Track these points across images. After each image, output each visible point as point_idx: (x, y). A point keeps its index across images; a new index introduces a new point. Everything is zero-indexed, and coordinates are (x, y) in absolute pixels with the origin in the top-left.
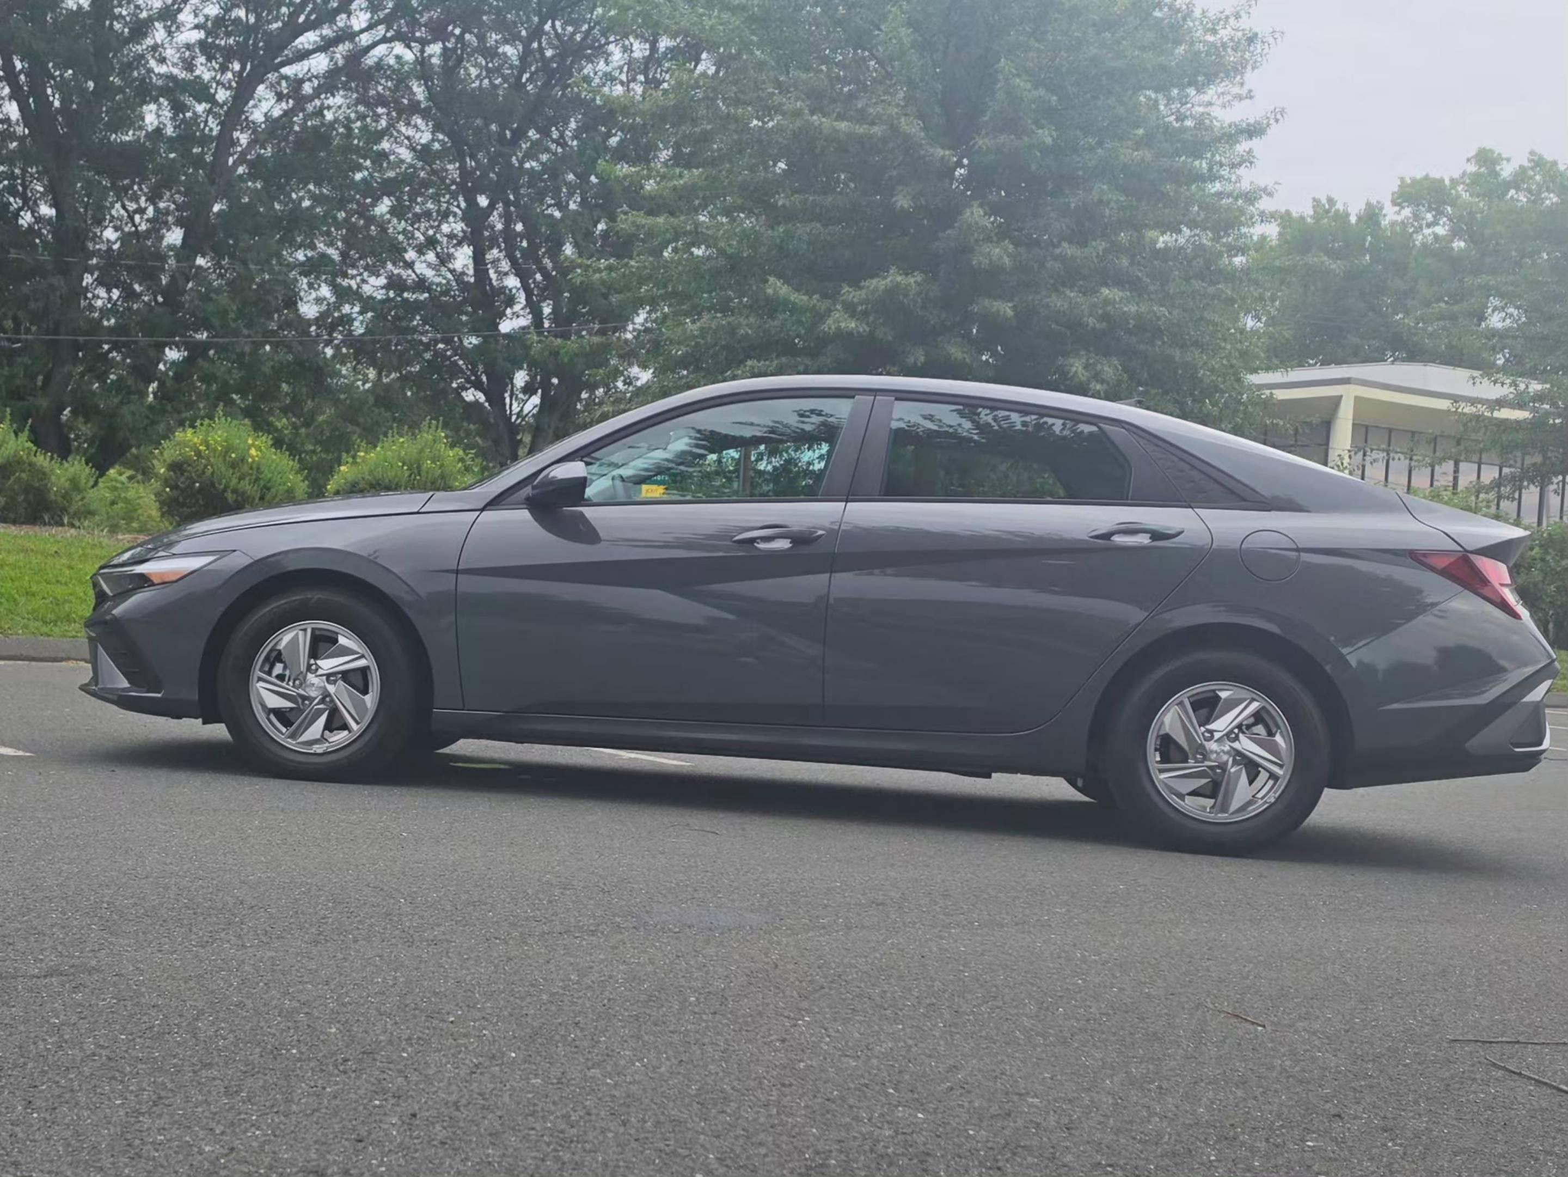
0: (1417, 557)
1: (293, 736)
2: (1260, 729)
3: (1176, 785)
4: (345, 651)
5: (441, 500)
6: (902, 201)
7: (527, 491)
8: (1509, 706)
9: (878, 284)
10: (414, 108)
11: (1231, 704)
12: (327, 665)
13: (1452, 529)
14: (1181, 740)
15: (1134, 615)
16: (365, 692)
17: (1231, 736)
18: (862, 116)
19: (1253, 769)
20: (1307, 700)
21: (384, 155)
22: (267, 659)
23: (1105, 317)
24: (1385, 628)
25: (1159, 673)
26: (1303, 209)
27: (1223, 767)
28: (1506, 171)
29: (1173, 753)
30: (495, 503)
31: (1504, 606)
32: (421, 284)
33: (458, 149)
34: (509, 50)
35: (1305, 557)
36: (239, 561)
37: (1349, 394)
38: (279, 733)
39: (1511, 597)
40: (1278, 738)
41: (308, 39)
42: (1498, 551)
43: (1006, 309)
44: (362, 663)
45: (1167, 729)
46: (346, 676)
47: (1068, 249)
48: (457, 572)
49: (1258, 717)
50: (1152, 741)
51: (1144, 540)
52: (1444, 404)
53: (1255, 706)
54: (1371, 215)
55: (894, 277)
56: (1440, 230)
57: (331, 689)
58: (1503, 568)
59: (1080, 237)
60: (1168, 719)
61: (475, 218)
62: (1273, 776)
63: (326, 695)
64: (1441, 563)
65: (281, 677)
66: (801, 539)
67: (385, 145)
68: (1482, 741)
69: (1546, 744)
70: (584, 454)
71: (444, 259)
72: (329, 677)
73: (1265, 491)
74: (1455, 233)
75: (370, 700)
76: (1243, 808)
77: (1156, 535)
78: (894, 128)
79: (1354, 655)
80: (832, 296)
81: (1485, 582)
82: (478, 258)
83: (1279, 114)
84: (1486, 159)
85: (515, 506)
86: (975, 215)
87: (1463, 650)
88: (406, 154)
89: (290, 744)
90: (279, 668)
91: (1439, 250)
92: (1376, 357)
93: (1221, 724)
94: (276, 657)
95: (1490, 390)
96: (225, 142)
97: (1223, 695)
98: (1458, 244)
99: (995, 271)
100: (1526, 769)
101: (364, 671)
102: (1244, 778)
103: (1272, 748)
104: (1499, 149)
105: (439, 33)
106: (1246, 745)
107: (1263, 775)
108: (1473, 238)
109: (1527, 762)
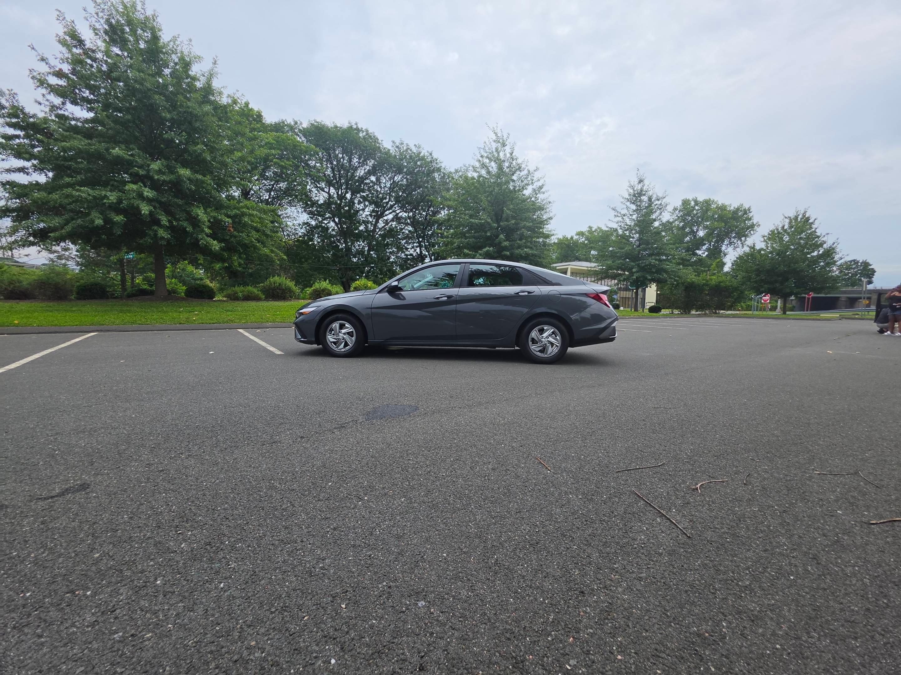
0: (586, 295)
1: (337, 348)
2: (553, 335)
3: (535, 349)
4: (348, 328)
5: (368, 292)
6: (488, 234)
7: (387, 289)
8: (608, 327)
9: (485, 250)
10: (409, 224)
11: (547, 330)
12: (343, 331)
13: (594, 288)
14: (536, 339)
15: (525, 310)
16: (352, 337)
17: (547, 337)
18: (480, 219)
19: (552, 344)
20: (563, 328)
21: (403, 233)
22: (330, 330)
23: (526, 254)
24: (581, 312)
25: (531, 324)
26: (561, 237)
27: (546, 344)
28: (593, 230)
29: (535, 342)
30: (380, 292)
31: (606, 304)
32: (411, 255)
33: (416, 231)
34: (424, 213)
35: (562, 296)
36: (322, 308)
37: (569, 267)
38: (333, 347)
39: (607, 303)
40: (558, 337)
41: (387, 212)
42: (604, 292)
43: (508, 253)
44: (351, 330)
45: (533, 336)
46: (348, 333)
47: (518, 242)
48: (371, 308)
49: (553, 333)
50: (530, 339)
51: (526, 294)
52: (586, 269)
53: (552, 330)
54: (572, 238)
55: (487, 248)
56: (583, 240)
57: (345, 336)
58: (605, 296)
59: (521, 239)
60: (533, 334)
61: (419, 242)
62: (557, 346)
63: (344, 338)
64: (592, 296)
65: (333, 334)
66: (449, 297)
67: (404, 231)
68: (602, 336)
69: (616, 335)
70: (398, 280)
71: (415, 250)
72: (344, 334)
73: (553, 282)
74: (586, 240)
75: (354, 338)
76: (550, 354)
77: (529, 292)
78: (486, 221)
79: (573, 317)
80: (477, 252)
81: (601, 299)
82: (420, 249)
83: (555, 215)
84: (590, 227)
85: (385, 292)
86: (502, 236)
87: (595, 314)
88: (407, 232)
89: (336, 349)
90: (333, 332)
91: (583, 243)
92: (574, 261)
93: (545, 335)
94: (332, 330)
95: (593, 265)
96: (374, 230)
97: (545, 328)
98: (586, 242)
99: (506, 246)
100: (612, 341)
101: (352, 332)
102: (550, 346)
103: (556, 340)
104: (592, 226)
105: (411, 211)
106: (551, 339)
107: (555, 346)
108: (589, 241)
109: (612, 340)
